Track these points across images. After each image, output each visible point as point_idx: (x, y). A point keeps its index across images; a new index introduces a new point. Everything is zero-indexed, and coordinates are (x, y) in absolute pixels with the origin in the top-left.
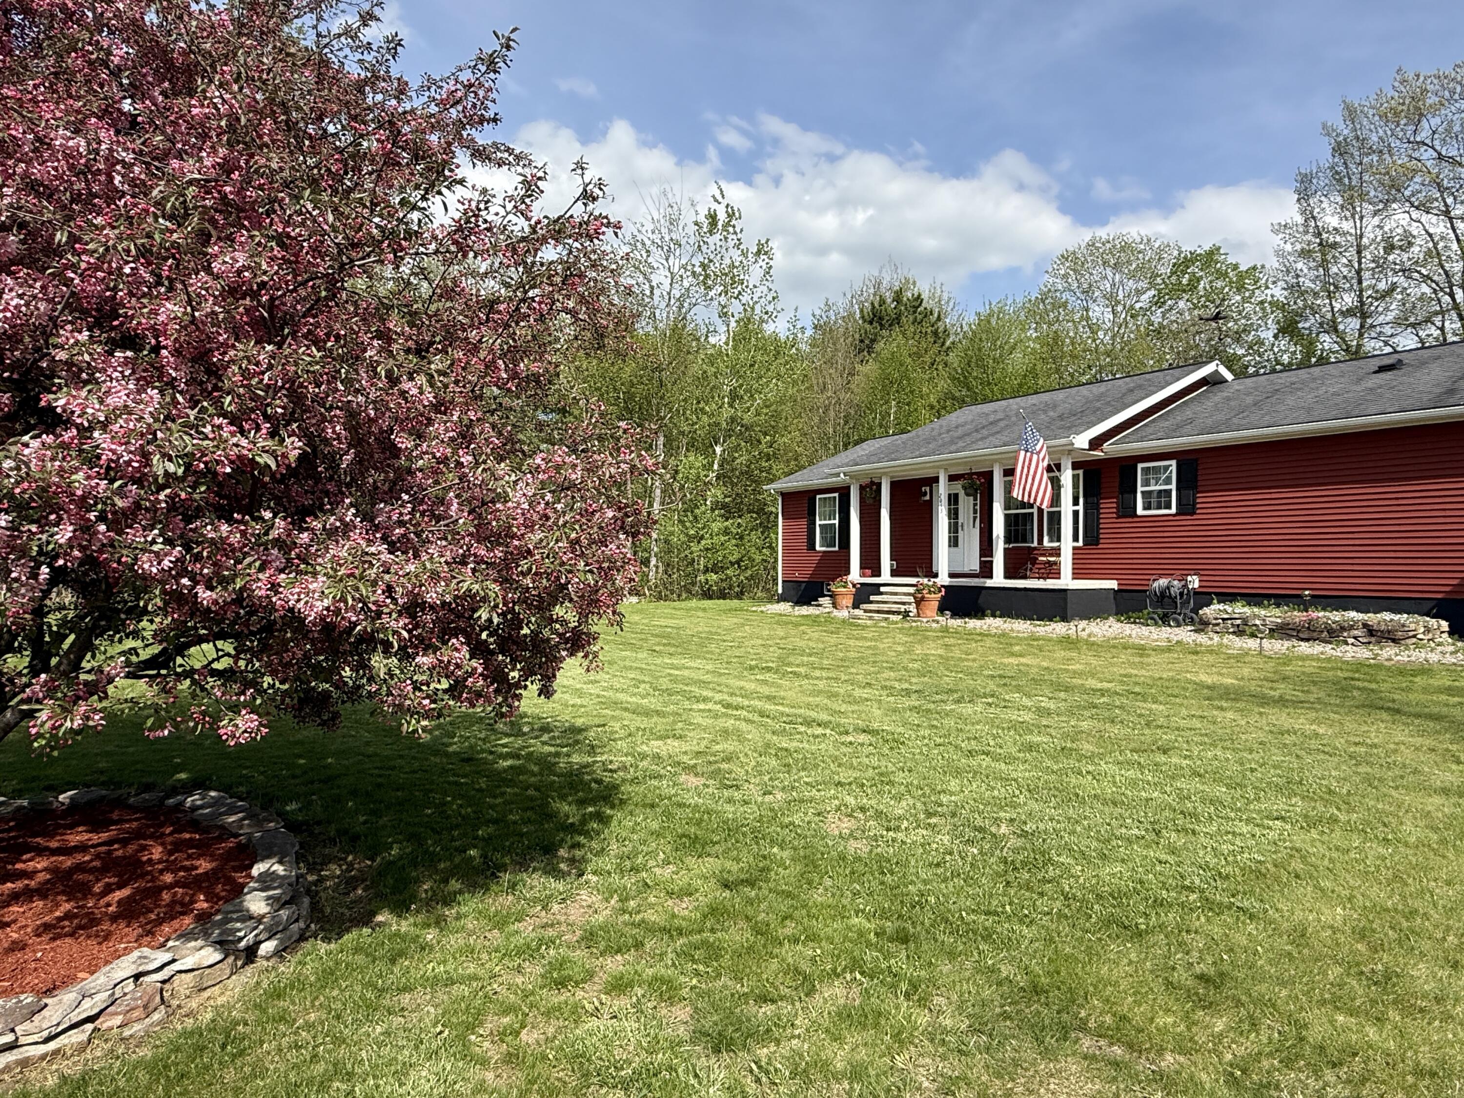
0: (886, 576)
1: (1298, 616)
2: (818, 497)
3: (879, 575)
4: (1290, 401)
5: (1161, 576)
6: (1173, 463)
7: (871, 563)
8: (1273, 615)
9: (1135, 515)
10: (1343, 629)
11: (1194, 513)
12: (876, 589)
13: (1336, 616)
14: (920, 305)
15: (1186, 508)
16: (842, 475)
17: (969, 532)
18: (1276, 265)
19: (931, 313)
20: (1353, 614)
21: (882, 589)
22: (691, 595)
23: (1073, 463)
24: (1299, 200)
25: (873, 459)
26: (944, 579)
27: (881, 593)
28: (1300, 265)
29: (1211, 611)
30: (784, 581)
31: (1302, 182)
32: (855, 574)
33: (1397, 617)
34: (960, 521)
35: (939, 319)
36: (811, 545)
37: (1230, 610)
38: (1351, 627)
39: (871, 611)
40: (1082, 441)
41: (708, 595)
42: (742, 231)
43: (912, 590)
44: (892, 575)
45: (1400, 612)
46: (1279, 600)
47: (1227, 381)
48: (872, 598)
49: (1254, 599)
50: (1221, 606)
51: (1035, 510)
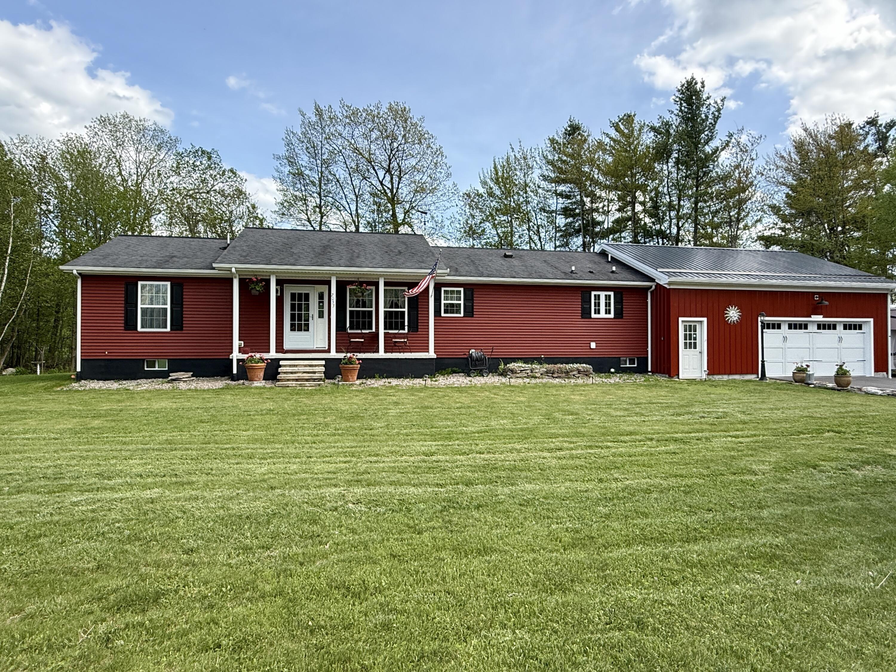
0: (273, 352)
1: (553, 367)
2: (141, 283)
6: (461, 289)
8: (539, 368)
11: (472, 317)
15: (469, 312)
20: (572, 365)
29: (516, 367)
30: (83, 360)
32: (237, 353)
34: (311, 313)
36: (131, 326)
37: (521, 366)
39: (290, 380)
43: (323, 362)
50: (515, 364)
51: (373, 309)
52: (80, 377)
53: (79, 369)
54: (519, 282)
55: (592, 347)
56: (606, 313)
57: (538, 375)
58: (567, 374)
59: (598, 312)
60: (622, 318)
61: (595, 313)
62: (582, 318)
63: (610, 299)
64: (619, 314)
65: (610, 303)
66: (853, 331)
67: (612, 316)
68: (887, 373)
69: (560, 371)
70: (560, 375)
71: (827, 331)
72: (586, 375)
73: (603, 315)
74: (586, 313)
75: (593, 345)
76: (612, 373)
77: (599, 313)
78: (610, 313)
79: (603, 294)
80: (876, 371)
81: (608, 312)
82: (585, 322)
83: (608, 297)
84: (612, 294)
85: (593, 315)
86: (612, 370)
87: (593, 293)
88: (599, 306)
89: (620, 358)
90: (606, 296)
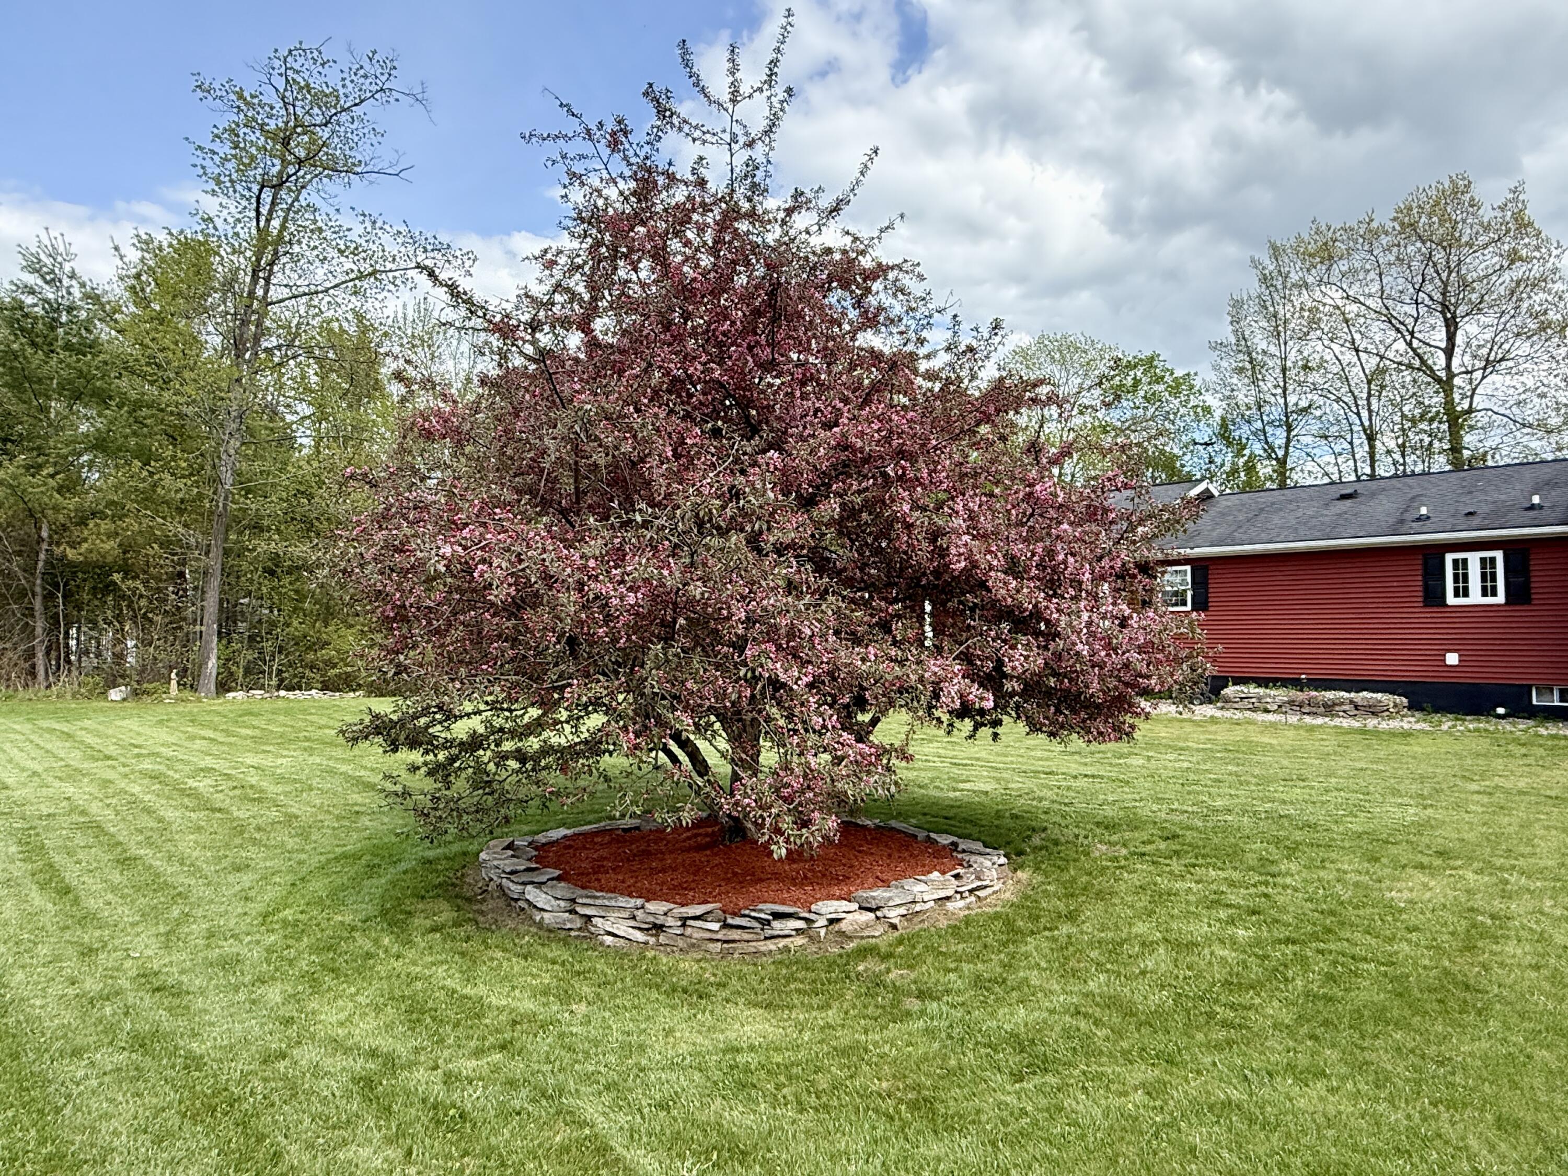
1: (1301, 696)
4: (1276, 520)
6: (1188, 568)
8: (1280, 694)
10: (1335, 704)
11: (1206, 610)
13: (1330, 695)
15: (1200, 604)
18: (1214, 379)
20: (1342, 693)
24: (1231, 323)
28: (1235, 381)
29: (1230, 691)
31: (1234, 306)
33: (1374, 695)
37: (1246, 690)
38: (1342, 704)
45: (1378, 692)
46: (1285, 683)
47: (1214, 496)
49: (1264, 682)
50: (1238, 688)
55: (1448, 662)
56: (1484, 595)
57: (1273, 707)
58: (1329, 709)
59: (1462, 592)
60: (1527, 603)
61: (1457, 595)
62: (1424, 605)
63: (1494, 566)
64: (1519, 594)
67: (1500, 598)
69: (1312, 703)
70: (1314, 710)
72: (1373, 713)
73: (1475, 597)
74: (1435, 596)
75: (1452, 659)
76: (1500, 717)
77: (1466, 595)
78: (1494, 594)
79: (1474, 559)
81: (1490, 592)
82: (1432, 613)
83: (1488, 563)
84: (1499, 555)
85: (1451, 599)
86: (1501, 711)
87: (1449, 558)
88: (1466, 580)
89: (1529, 687)
90: (1483, 561)
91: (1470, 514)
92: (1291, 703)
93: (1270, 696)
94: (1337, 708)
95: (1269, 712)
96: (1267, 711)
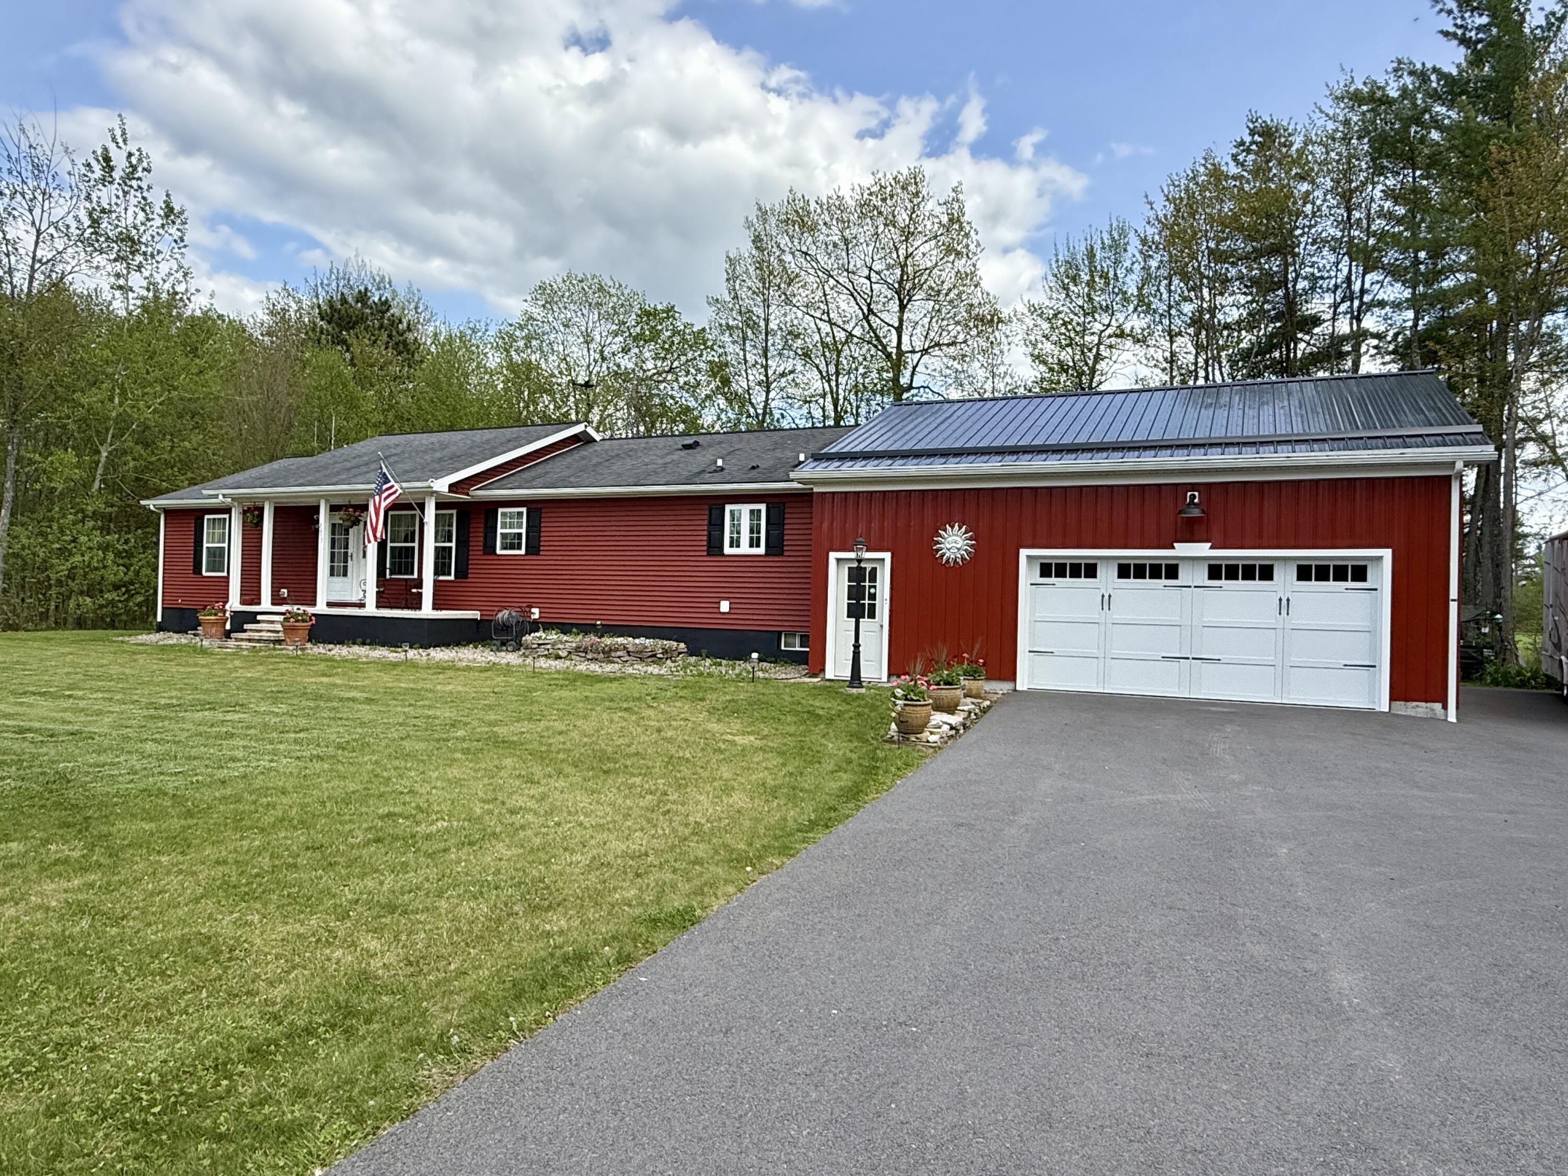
0: (266, 603)
1: (587, 642)
2: (207, 517)
3: (259, 603)
5: (505, 608)
6: (524, 510)
7: (251, 593)
8: (572, 641)
9: (495, 554)
10: (611, 650)
11: (538, 554)
12: (252, 618)
13: (608, 641)
14: (388, 310)
15: (533, 549)
16: (221, 497)
17: (358, 562)
19: (400, 322)
20: (620, 639)
21: (259, 617)
22: (60, 625)
23: (437, 504)
24: (728, 280)
25: (258, 482)
26: (321, 608)
27: (258, 622)
29: (531, 637)
30: (163, 608)
32: (234, 603)
33: (643, 641)
34: (350, 551)
35: (409, 329)
36: (197, 569)
37: (545, 637)
38: (617, 650)
39: (242, 640)
40: (442, 485)
41: (80, 624)
42: (149, 188)
43: (281, 618)
44: (273, 604)
45: (638, 637)
47: (595, 441)
48: (246, 626)
49: (565, 629)
50: (538, 634)
51: (416, 545)
52: (160, 628)
53: (159, 619)
54: (606, 494)
55: (721, 610)
56: (751, 546)
57: (563, 654)
58: (607, 655)
59: (735, 543)
60: (781, 554)
61: (731, 546)
62: (708, 555)
63: (759, 519)
64: (775, 547)
65: (759, 525)
66: (1331, 585)
67: (761, 550)
68: (1445, 707)
69: (594, 649)
70: (595, 656)
71: (1240, 584)
73: (745, 548)
74: (715, 547)
75: (725, 606)
76: (754, 661)
77: (738, 545)
78: (758, 546)
79: (745, 510)
80: (1395, 696)
81: (754, 543)
82: (712, 562)
83: (755, 514)
84: (763, 507)
85: (727, 550)
86: (755, 656)
87: (728, 508)
88: (738, 532)
89: (780, 633)
90: (752, 512)
91: (753, 468)
92: (577, 649)
93: (561, 642)
94: (613, 654)
95: (561, 658)
96: (558, 657)
